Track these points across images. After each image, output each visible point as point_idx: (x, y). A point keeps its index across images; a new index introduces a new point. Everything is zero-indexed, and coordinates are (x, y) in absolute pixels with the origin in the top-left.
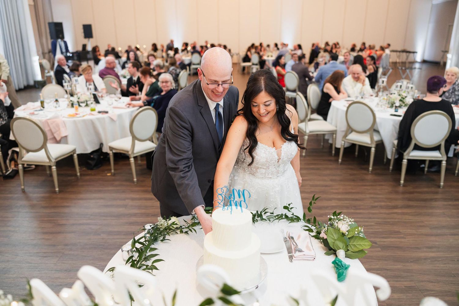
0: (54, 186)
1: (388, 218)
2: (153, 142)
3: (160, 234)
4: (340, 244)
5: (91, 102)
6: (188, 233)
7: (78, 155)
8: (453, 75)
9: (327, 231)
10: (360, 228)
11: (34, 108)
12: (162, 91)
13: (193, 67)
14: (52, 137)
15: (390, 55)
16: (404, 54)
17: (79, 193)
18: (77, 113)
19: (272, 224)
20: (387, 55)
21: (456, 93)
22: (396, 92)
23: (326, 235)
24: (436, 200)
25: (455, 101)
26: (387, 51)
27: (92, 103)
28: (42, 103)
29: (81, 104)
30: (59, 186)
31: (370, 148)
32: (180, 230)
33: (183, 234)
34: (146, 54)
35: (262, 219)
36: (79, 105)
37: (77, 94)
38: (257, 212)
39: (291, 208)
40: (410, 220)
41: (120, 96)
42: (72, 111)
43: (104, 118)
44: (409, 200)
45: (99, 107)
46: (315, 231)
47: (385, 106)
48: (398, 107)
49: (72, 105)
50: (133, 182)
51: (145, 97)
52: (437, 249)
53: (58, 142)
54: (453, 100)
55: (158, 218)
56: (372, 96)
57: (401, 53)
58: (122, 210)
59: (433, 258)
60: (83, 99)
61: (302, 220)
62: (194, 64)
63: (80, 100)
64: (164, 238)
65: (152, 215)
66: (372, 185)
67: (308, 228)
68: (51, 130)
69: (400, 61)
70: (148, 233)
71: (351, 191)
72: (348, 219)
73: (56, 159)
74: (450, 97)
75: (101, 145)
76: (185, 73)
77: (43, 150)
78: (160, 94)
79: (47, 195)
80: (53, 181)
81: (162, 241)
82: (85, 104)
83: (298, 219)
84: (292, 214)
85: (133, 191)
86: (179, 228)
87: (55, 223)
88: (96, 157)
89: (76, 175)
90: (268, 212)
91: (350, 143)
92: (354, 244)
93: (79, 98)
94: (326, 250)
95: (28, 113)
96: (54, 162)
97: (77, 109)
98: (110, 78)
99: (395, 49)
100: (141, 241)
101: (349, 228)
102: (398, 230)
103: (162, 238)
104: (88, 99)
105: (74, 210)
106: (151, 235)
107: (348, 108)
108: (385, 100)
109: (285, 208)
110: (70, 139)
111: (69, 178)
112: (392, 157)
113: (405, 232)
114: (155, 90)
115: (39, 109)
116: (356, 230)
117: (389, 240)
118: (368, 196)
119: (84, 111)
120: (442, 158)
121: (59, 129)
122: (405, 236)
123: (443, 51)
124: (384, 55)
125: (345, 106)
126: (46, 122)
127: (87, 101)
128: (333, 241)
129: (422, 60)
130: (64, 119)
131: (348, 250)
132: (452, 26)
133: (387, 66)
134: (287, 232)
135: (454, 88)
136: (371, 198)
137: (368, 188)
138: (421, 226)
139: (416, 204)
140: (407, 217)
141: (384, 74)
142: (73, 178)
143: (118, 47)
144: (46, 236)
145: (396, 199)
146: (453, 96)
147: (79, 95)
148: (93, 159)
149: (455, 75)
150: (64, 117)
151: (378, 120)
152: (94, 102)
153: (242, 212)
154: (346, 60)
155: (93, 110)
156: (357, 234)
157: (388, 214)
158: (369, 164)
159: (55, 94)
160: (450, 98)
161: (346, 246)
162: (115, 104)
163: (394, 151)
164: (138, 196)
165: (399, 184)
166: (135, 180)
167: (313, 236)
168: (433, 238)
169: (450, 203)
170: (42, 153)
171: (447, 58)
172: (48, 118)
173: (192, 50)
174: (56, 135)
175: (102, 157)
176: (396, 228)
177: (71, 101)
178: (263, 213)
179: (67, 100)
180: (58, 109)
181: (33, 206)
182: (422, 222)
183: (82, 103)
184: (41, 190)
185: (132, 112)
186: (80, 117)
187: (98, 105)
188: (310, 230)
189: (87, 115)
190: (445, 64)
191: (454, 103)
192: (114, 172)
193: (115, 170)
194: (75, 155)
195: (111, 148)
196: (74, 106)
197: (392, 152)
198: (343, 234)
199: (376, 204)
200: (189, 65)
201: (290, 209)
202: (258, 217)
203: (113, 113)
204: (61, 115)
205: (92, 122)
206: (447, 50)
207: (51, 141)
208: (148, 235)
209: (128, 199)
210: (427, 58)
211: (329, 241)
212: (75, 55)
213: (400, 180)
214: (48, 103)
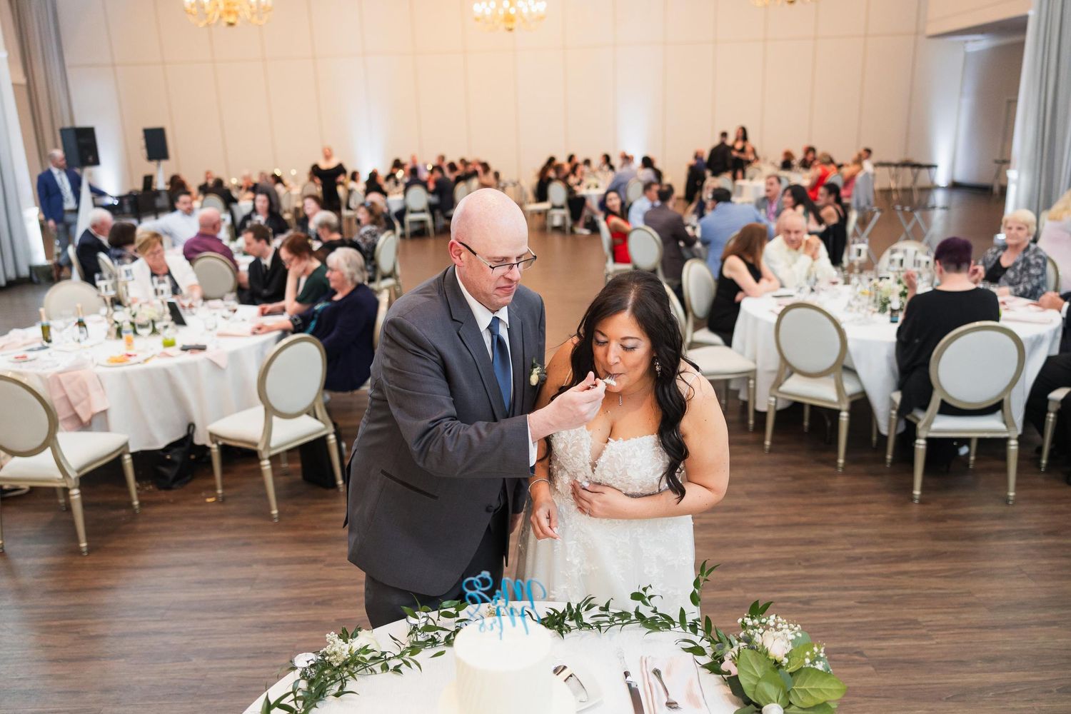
0: (74, 537)
1: (888, 588)
2: (316, 417)
3: (333, 677)
4: (771, 690)
5: (165, 323)
6: (400, 672)
7: (135, 456)
8: (1019, 229)
9: (738, 658)
10: (816, 649)
11: (25, 345)
12: (334, 292)
13: (409, 217)
14: (70, 414)
15: (874, 175)
16: (908, 170)
17: (138, 551)
18: (130, 352)
19: (605, 636)
20: (867, 175)
21: (1033, 271)
22: (891, 275)
23: (736, 665)
24: (1001, 535)
25: (1032, 291)
26: (868, 166)
27: (166, 327)
28: (46, 330)
29: (139, 331)
30: (89, 535)
31: (835, 413)
32: (381, 664)
33: (390, 673)
34: (296, 191)
35: (582, 625)
36: (135, 332)
37: (129, 305)
38: (569, 605)
39: (650, 597)
40: (940, 589)
41: (235, 305)
42: (119, 347)
43: (195, 364)
44: (937, 537)
45: (183, 336)
46: (709, 651)
47: (868, 310)
48: (898, 310)
49: (119, 332)
50: (270, 517)
51: (296, 305)
52: (1009, 663)
53: (84, 426)
54: (1025, 289)
55: (328, 635)
56: (834, 283)
57: (900, 169)
58: (243, 592)
59: (998, 686)
60: (144, 315)
61: (677, 625)
62: (412, 212)
63: (138, 321)
64: (341, 688)
65: (317, 603)
66: (846, 504)
67: (692, 645)
68: (66, 398)
69: (900, 186)
70: (304, 675)
71: (796, 519)
72: (786, 626)
73: (78, 471)
74: (1018, 280)
75: (191, 426)
76: (392, 237)
77: (49, 450)
78: (329, 299)
79: (58, 560)
80: (72, 523)
81: (337, 695)
82: (149, 330)
83: (667, 622)
84: (652, 609)
85: (268, 542)
86: (380, 658)
87: (78, 633)
88: (177, 458)
89: (130, 505)
90: (594, 606)
91: (789, 401)
92: (803, 687)
93: (134, 316)
94: (737, 704)
95: (12, 357)
96: (75, 479)
97: (129, 343)
98: (210, 260)
99: (885, 159)
100: (284, 702)
101: (790, 647)
102: (912, 617)
103: (336, 688)
104: (156, 317)
105: (126, 597)
106: (311, 682)
107: (781, 316)
108: (867, 296)
109: (636, 596)
110: (113, 418)
111: (115, 513)
112: (889, 430)
113: (931, 621)
114: (317, 288)
115: (39, 345)
116: (808, 653)
117: (892, 643)
118: (837, 531)
119: (146, 345)
120: (1008, 432)
121: (88, 395)
122: (930, 633)
123: (996, 162)
124: (860, 175)
125: (772, 311)
126: (56, 380)
127: (153, 322)
128: (754, 682)
129: (950, 182)
130: (100, 370)
131: (790, 703)
132: (1016, 101)
133: (869, 203)
134: (642, 658)
135: (1025, 260)
136: (845, 536)
137: (837, 509)
138: (966, 605)
139: (953, 549)
140: (934, 582)
141: (863, 223)
142: (124, 512)
143: (230, 178)
144: (59, 670)
145: (905, 538)
146: (1026, 279)
147: (135, 307)
148: (170, 463)
149: (1026, 228)
150: (98, 365)
151: (851, 345)
152: (172, 324)
153: (527, 633)
154: (769, 194)
155: (169, 344)
156: (811, 663)
157: (888, 576)
158: (836, 450)
159: (77, 308)
160: (1020, 283)
161: (785, 695)
162: (224, 326)
163: (894, 417)
164: (281, 555)
165: (912, 498)
166: (275, 512)
167: (704, 666)
168: (998, 635)
169: (1033, 542)
170: (47, 456)
171: (1006, 179)
172: (60, 368)
173: (407, 180)
174: (79, 409)
175: (193, 457)
176: (907, 613)
177: (116, 322)
178: (583, 611)
179: (105, 319)
180: (85, 343)
181: (22, 592)
182: (970, 593)
183: (142, 326)
184: (44, 546)
185: (264, 344)
186: (139, 363)
187: (181, 329)
188: (697, 651)
189: (153, 356)
190: (1003, 191)
191: (1028, 295)
192: (222, 494)
193: (224, 487)
194: (127, 457)
195: (214, 437)
196: (124, 335)
197: (890, 420)
198: (776, 662)
199: (858, 551)
200: (401, 215)
201: (647, 600)
202: (571, 620)
203: (219, 349)
204: (93, 360)
205: (167, 374)
206: (1005, 157)
207: (69, 425)
208: (303, 684)
209: (256, 561)
210: (960, 177)
211: (745, 682)
212: (126, 201)
213: (911, 487)
214: (61, 330)
